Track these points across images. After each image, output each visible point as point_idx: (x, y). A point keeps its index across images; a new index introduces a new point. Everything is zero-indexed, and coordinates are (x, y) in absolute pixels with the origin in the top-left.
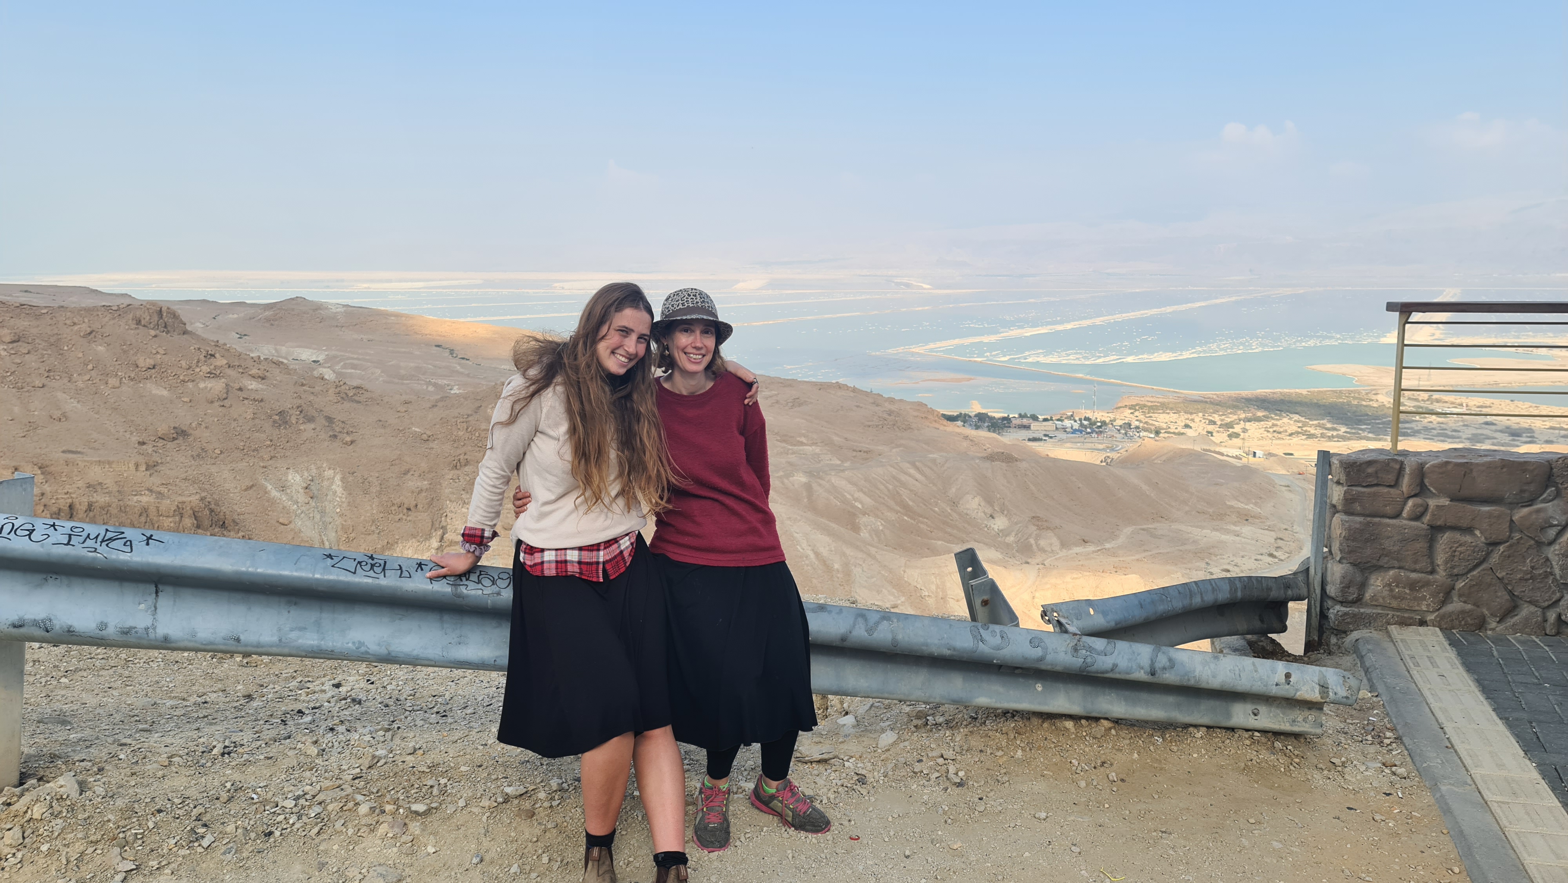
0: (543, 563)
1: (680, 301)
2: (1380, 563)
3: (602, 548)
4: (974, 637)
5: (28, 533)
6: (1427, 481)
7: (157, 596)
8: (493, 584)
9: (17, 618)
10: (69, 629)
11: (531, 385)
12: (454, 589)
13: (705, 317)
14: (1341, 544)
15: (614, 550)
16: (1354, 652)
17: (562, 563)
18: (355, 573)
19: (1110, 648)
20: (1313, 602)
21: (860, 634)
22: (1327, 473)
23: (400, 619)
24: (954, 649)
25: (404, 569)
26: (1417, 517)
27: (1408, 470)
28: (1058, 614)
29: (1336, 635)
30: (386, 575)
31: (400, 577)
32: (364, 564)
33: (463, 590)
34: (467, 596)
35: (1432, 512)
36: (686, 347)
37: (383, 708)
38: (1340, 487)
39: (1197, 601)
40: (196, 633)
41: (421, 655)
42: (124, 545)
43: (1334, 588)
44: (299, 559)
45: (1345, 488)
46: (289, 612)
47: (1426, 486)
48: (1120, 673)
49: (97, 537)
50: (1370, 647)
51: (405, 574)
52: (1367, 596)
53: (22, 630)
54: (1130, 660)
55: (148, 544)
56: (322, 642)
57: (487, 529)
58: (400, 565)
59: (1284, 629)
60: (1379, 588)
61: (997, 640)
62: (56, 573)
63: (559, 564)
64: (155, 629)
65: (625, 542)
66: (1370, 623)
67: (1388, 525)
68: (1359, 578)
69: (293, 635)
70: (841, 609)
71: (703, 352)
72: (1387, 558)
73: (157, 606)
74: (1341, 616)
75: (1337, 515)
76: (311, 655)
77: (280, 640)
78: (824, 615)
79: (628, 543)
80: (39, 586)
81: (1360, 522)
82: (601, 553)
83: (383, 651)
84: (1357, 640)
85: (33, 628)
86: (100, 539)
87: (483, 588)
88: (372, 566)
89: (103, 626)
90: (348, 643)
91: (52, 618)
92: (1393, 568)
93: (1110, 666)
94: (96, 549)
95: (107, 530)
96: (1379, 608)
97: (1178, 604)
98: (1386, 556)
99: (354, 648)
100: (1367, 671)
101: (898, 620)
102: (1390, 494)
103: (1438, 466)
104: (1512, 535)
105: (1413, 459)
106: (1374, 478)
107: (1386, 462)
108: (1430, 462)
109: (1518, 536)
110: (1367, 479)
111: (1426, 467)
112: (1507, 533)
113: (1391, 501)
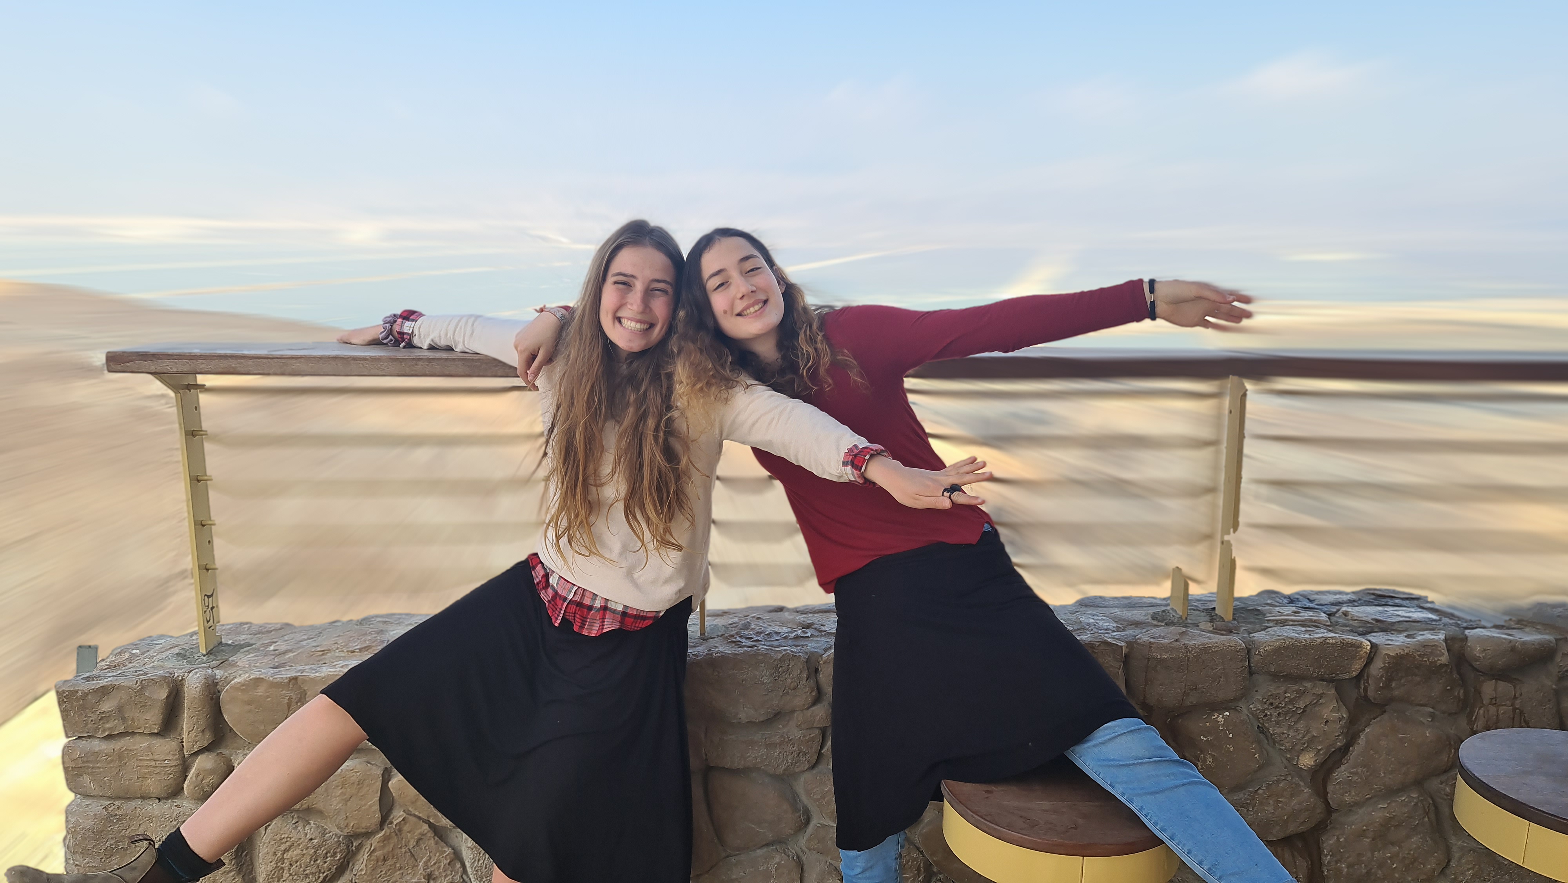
6: (226, 718)
47: (228, 726)
67: (151, 818)
102: (151, 752)
103: (242, 688)
104: (389, 816)
105: (197, 676)
106: (117, 721)
107: (138, 687)
108: (233, 679)
109: (399, 817)
110: (103, 723)
111: (225, 690)
112: (377, 815)
113: (154, 767)
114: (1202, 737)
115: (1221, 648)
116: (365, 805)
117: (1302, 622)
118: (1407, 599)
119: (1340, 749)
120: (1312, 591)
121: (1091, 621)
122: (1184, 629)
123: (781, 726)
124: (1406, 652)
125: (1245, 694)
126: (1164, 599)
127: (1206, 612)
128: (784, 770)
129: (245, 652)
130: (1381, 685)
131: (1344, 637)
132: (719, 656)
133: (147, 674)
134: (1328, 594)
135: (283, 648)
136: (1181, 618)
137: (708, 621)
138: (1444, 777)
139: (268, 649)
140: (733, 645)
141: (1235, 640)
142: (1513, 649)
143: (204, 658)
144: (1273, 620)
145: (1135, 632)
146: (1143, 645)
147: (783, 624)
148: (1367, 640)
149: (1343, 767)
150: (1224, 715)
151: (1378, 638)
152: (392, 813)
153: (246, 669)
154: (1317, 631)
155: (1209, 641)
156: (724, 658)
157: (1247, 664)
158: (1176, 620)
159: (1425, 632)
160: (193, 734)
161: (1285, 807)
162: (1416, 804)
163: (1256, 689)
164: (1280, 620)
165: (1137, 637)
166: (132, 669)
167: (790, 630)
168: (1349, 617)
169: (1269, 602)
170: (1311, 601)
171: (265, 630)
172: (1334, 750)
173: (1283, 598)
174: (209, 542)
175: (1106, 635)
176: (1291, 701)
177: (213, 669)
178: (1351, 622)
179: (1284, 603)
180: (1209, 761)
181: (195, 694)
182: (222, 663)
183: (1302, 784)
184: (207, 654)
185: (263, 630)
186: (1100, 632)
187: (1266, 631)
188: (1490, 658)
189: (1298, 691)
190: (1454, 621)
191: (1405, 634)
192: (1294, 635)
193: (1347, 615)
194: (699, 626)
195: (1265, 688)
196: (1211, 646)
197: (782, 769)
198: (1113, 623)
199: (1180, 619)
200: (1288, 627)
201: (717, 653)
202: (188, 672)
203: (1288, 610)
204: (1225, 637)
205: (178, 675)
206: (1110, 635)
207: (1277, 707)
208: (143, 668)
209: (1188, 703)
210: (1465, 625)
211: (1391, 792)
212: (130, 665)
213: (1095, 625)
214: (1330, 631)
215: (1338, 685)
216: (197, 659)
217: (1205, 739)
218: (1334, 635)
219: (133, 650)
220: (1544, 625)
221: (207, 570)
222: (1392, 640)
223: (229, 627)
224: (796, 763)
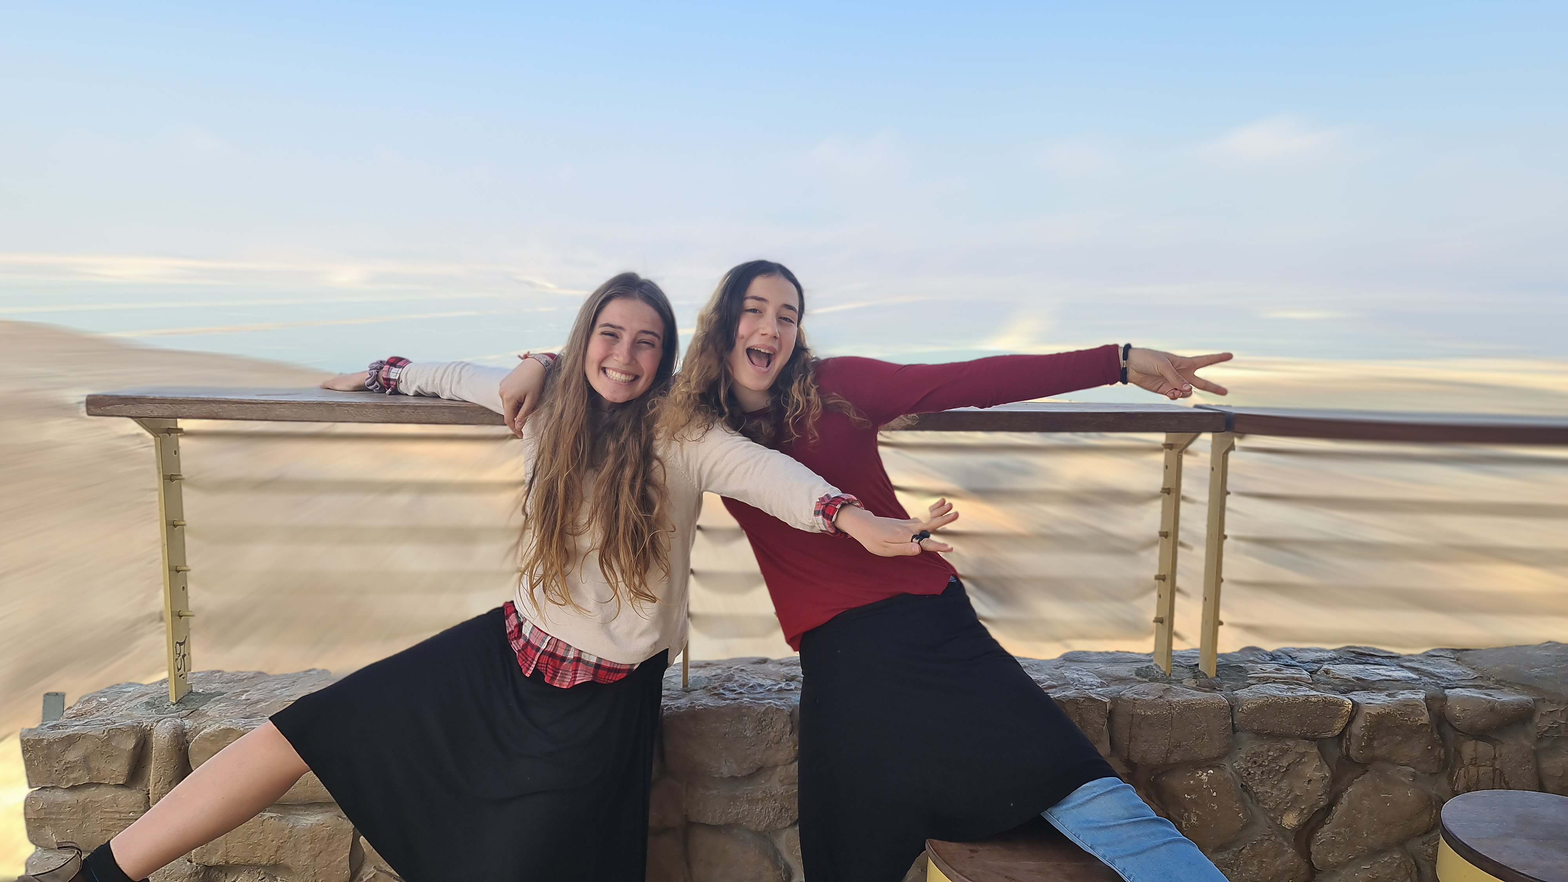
102: (116, 803)
103: (211, 739)
104: (359, 873)
105: (166, 725)
106: (81, 772)
107: (105, 737)
108: (203, 729)
109: (370, 873)
110: (67, 774)
111: (194, 741)
112: (346, 872)
113: (118, 819)
114: (1186, 796)
115: (1205, 705)
116: (335, 861)
117: (1285, 679)
118: (1387, 657)
119: (1323, 809)
120: (1294, 648)
121: (1076, 676)
122: (1167, 686)
123: (763, 781)
124: (1387, 711)
125: (1228, 752)
126: (1148, 655)
127: (1189, 669)
128: (767, 826)
129: (215, 701)
130: (1363, 744)
131: (1326, 695)
132: (702, 709)
133: (115, 723)
134: (1309, 652)
135: (255, 697)
136: (1165, 674)
137: (692, 673)
138: (1426, 838)
139: (239, 699)
140: (716, 697)
141: (1219, 697)
142: (1492, 709)
143: (174, 707)
144: (1256, 678)
145: (1119, 688)
146: (1127, 702)
147: (767, 676)
148: (1348, 698)
149: (1326, 827)
150: (1208, 773)
151: (1360, 697)
152: (363, 869)
153: (217, 719)
154: (1299, 689)
155: (1193, 697)
156: (707, 710)
157: (1231, 721)
158: (1160, 676)
159: (1405, 691)
160: (159, 786)
161: (1269, 867)
162: (1399, 865)
163: (1240, 747)
164: (1263, 677)
165: (1121, 693)
166: (100, 718)
167: (774, 683)
168: (1330, 675)
169: (1251, 659)
170: (1293, 658)
171: (238, 678)
172: (1316, 809)
173: (1265, 656)
174: (183, 588)
175: (1090, 691)
176: (1274, 759)
177: (183, 719)
178: (1332, 680)
179: (1266, 660)
180: (1194, 819)
181: (163, 745)
182: (192, 712)
183: (1286, 844)
184: (176, 703)
185: (235, 679)
186: (1084, 687)
187: (1249, 688)
188: (1469, 718)
189: (1281, 749)
190: (1433, 681)
191: (1386, 694)
192: (1276, 693)
193: (1328, 673)
194: (682, 678)
195: (1248, 746)
196: (1194, 703)
197: (764, 825)
198: (1097, 679)
199: (1163, 675)
200: (1270, 684)
201: (700, 706)
202: (157, 722)
203: (1270, 667)
204: (1208, 693)
205: (147, 724)
206: (1094, 691)
207: (1260, 765)
208: (111, 716)
209: (1171, 761)
210: (1444, 684)
211: (1375, 853)
212: (98, 714)
213: (1079, 681)
214: (1312, 689)
215: (1321, 743)
216: (166, 709)
217: (1189, 797)
218: (1315, 693)
219: (100, 698)
220: (1523, 685)
221: (181, 617)
222: (1373, 699)
223: (200, 675)
224: (778, 819)
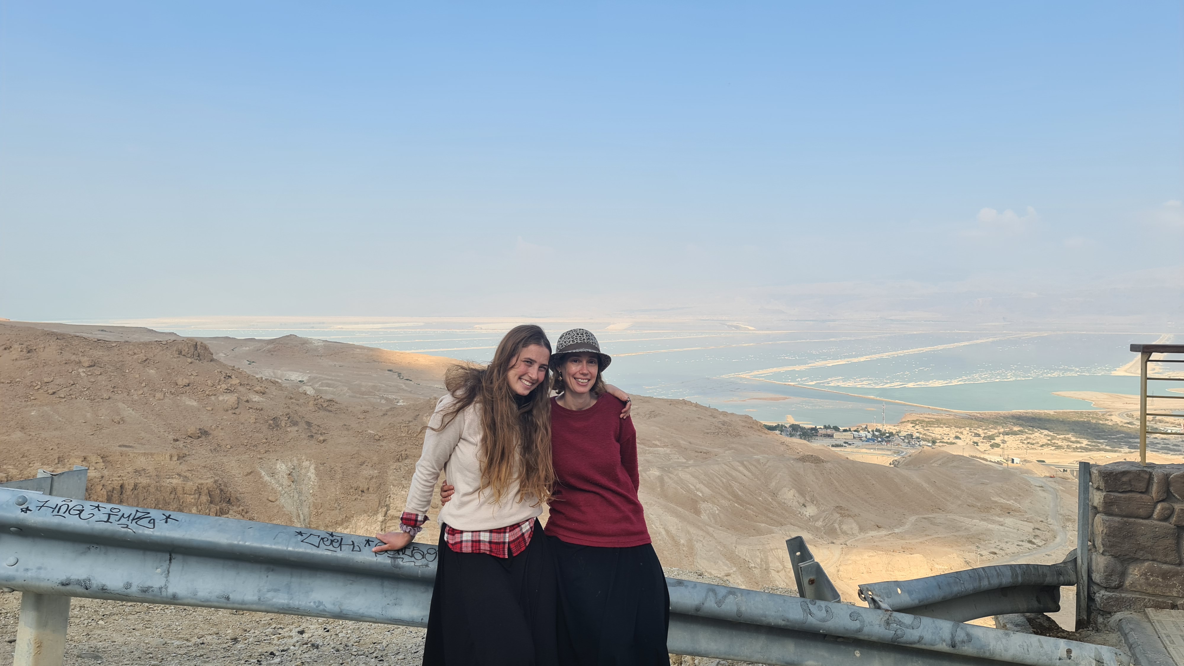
0: (461, 542)
1: (571, 339)
2: (1137, 556)
3: (508, 530)
4: (804, 610)
5: (78, 512)
6: (1172, 489)
7: (170, 562)
8: (423, 558)
9: (65, 578)
10: (103, 587)
11: (457, 403)
12: (393, 561)
13: (590, 350)
14: (1103, 539)
15: (517, 532)
16: (1119, 630)
17: (476, 543)
18: (318, 547)
19: (916, 622)
20: (1081, 587)
21: (711, 605)
22: (1088, 480)
23: (351, 584)
24: (788, 620)
25: (356, 544)
26: (1166, 519)
27: (1155, 480)
28: (872, 593)
29: (1103, 615)
30: (342, 549)
31: (352, 551)
32: (325, 540)
33: (400, 562)
34: (403, 567)
35: (1178, 514)
36: (575, 374)
37: (335, 652)
38: (1099, 493)
39: (985, 584)
40: (197, 592)
41: (366, 614)
42: (149, 523)
43: (1098, 575)
44: (277, 535)
45: (1104, 493)
46: (267, 576)
47: (1171, 492)
48: (925, 644)
49: (129, 517)
50: (1131, 626)
51: (357, 548)
52: (1127, 583)
53: (68, 588)
54: (933, 633)
55: (166, 522)
56: (291, 602)
57: (420, 514)
58: (353, 542)
59: (1057, 609)
60: (1137, 577)
61: (823, 614)
62: (97, 544)
63: (474, 543)
64: (166, 588)
65: (526, 526)
66: (1130, 606)
67: (1142, 525)
68: (1119, 568)
69: (269, 595)
70: (696, 585)
71: (588, 377)
72: (1142, 552)
73: (170, 570)
74: (1106, 600)
75: (1098, 515)
76: (281, 611)
77: (259, 599)
78: (682, 589)
79: (528, 527)
80: (84, 553)
81: (1119, 522)
82: (507, 535)
83: (336, 609)
84: (1120, 620)
85: (76, 586)
86: (131, 518)
87: (415, 560)
88: (332, 541)
89: (128, 586)
90: (310, 603)
91: (91, 579)
92: (1148, 560)
93: (917, 638)
94: (128, 525)
95: (137, 511)
96: (1137, 593)
97: (969, 586)
98: (1141, 550)
99: (315, 607)
100: (1130, 647)
101: (742, 595)
102: (1142, 499)
107: (1138, 473)
108: (1174, 473)
110: (1122, 486)
111: (1171, 477)
113: (1143, 505)
